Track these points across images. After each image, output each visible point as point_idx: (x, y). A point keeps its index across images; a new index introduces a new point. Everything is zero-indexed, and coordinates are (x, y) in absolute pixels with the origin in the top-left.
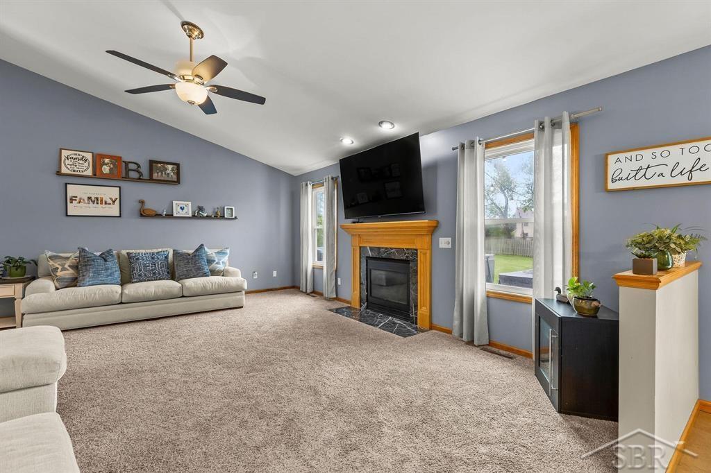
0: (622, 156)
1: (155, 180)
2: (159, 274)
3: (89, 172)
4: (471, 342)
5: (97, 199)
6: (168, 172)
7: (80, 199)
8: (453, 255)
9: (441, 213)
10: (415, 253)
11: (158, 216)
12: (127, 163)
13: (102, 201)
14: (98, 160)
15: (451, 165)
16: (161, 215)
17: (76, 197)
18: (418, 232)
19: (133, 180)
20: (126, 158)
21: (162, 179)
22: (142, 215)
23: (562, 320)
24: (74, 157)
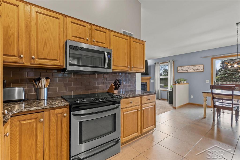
0: (180, 67)
4: (158, 99)
8: (154, 83)
9: (152, 75)
10: (146, 83)
15: (154, 66)
18: (147, 79)
23: (169, 91)
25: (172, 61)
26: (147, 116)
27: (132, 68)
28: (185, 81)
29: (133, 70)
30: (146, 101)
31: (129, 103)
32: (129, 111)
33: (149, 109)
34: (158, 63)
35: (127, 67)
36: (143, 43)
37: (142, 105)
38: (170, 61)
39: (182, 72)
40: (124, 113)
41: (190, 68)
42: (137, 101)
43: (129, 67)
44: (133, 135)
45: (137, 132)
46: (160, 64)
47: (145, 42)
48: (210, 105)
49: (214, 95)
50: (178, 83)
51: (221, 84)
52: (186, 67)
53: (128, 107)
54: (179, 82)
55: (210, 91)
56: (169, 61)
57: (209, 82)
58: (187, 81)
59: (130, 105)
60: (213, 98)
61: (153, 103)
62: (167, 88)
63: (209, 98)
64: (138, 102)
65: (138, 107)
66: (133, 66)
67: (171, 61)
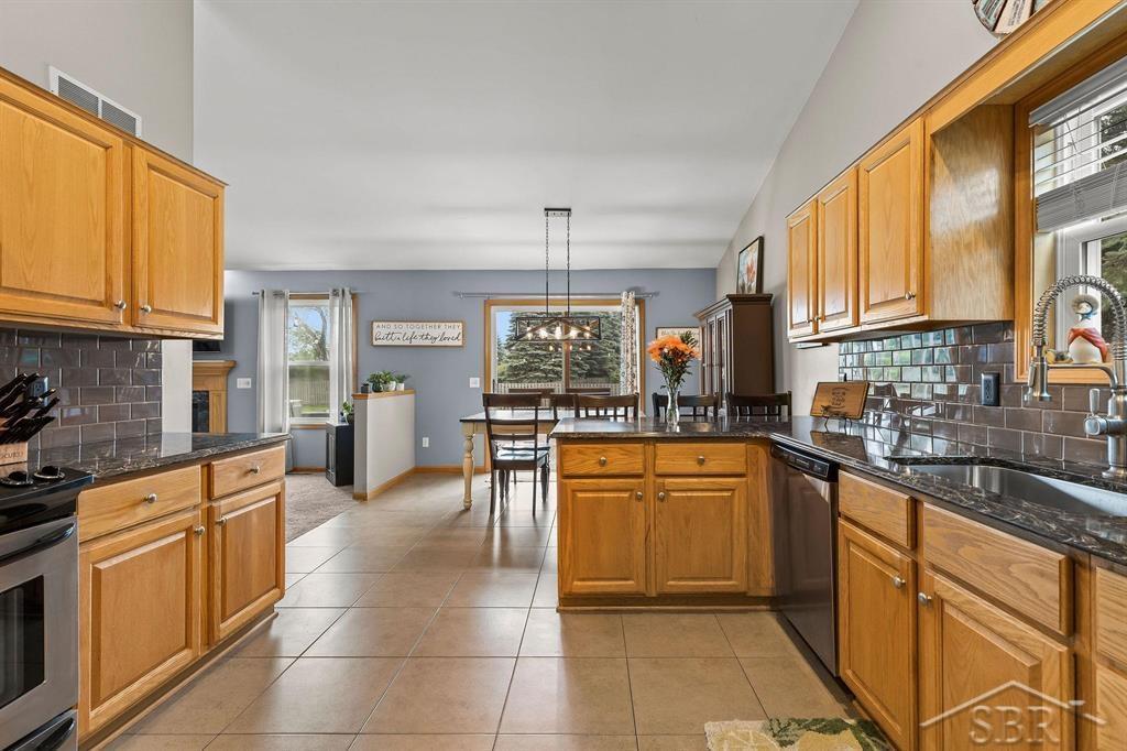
8: (253, 394)
9: (240, 353)
10: (204, 395)
18: (209, 372)
23: (337, 428)
25: (347, 293)
26: (240, 551)
27: (146, 310)
28: (401, 380)
29: (148, 323)
30: (240, 477)
31: (136, 504)
32: (132, 545)
33: (255, 519)
34: (278, 294)
35: (108, 302)
36: (211, 189)
37: (214, 504)
38: (340, 293)
39: (390, 343)
40: (102, 566)
41: (419, 332)
42: (186, 489)
43: (121, 306)
44: (159, 669)
45: (188, 645)
46: (291, 302)
47: (223, 185)
48: (481, 464)
49: (493, 426)
50: (377, 390)
51: (511, 390)
52: (404, 324)
53: (130, 529)
54: (378, 385)
55: (482, 416)
56: (335, 293)
57: (478, 386)
58: (409, 380)
59: (143, 512)
60: (492, 437)
61: (275, 487)
62: (327, 415)
63: (480, 439)
64: (189, 494)
65: (189, 515)
66: (150, 302)
67: (343, 291)
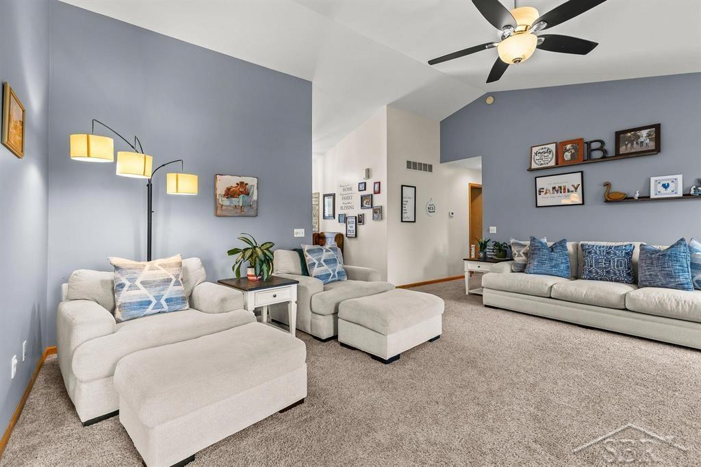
1: (623, 154)
2: (615, 274)
3: (553, 163)
5: (560, 187)
6: (642, 139)
7: (547, 190)
11: (628, 199)
12: (589, 144)
13: (565, 189)
14: (560, 148)
16: (632, 198)
17: (543, 189)
19: (596, 161)
20: (587, 139)
21: (633, 151)
22: (607, 201)
24: (541, 151)
